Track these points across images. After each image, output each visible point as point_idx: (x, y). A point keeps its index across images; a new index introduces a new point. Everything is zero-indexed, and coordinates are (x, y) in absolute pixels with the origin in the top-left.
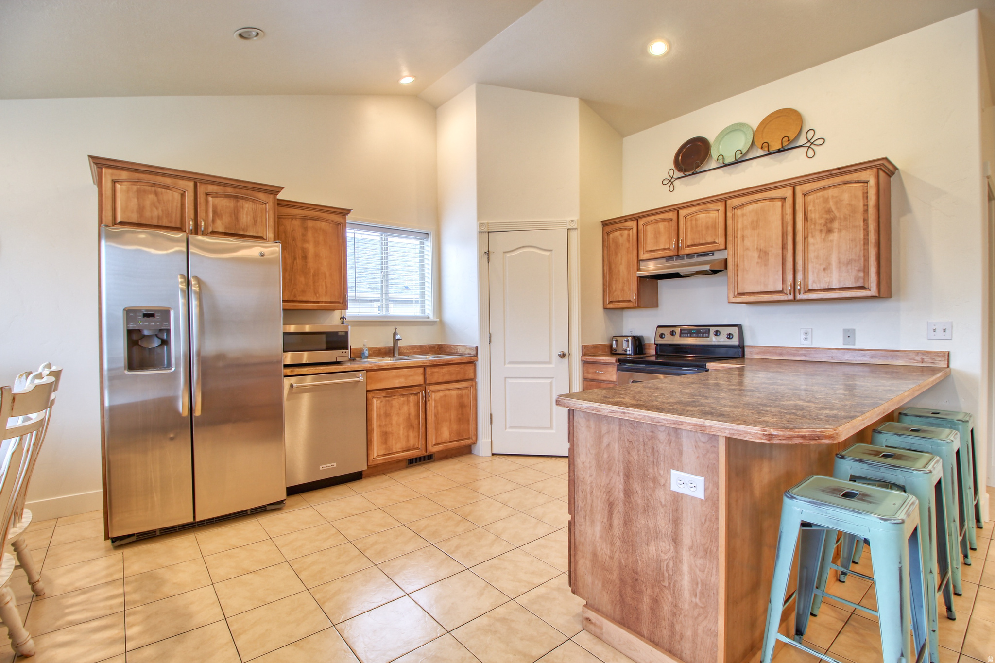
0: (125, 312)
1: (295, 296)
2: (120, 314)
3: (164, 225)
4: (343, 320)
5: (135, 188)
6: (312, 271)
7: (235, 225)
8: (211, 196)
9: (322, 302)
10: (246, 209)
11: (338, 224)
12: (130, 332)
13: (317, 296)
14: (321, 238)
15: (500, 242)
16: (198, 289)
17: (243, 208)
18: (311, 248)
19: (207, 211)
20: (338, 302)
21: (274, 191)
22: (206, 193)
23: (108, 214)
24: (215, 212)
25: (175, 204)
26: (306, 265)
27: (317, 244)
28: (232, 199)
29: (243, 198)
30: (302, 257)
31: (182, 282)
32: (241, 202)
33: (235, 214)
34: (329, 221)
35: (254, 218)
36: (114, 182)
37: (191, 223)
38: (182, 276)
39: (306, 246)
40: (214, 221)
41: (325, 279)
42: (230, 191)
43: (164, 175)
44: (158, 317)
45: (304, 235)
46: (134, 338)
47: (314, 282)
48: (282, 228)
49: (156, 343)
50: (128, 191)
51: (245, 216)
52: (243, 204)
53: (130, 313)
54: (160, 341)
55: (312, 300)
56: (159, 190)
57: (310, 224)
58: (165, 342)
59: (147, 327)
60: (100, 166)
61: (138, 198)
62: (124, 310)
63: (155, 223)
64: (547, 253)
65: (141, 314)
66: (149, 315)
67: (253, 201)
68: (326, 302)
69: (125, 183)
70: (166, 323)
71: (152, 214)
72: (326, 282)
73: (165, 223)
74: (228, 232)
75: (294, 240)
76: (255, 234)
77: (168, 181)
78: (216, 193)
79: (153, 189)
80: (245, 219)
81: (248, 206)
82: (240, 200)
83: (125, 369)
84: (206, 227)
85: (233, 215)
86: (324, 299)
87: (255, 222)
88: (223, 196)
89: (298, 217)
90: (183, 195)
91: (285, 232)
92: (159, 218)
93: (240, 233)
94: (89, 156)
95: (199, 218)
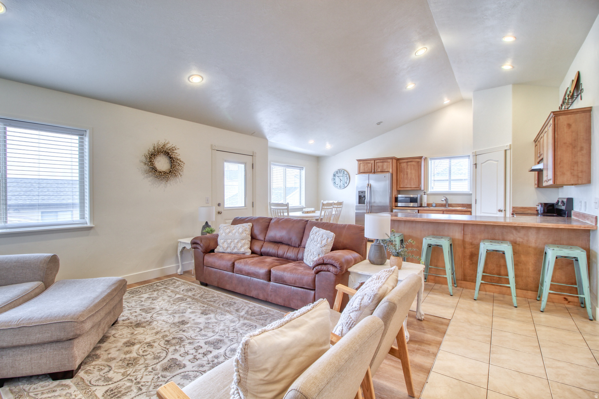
1: (404, 186)
2: (358, 192)
4: (425, 193)
6: (409, 178)
7: (382, 169)
9: (412, 188)
10: (385, 165)
11: (418, 162)
13: (411, 186)
14: (412, 167)
15: (480, 159)
16: (370, 186)
18: (409, 171)
20: (418, 187)
21: (392, 158)
22: (376, 162)
23: (359, 171)
24: (378, 167)
25: (370, 166)
27: (411, 169)
28: (382, 163)
30: (406, 174)
31: (367, 185)
32: (384, 163)
33: (383, 166)
34: (415, 161)
36: (360, 164)
37: (373, 171)
39: (408, 170)
40: (378, 169)
42: (382, 161)
43: (368, 160)
44: (364, 193)
45: (407, 167)
46: (360, 197)
47: (410, 181)
48: (401, 166)
50: (362, 165)
54: (364, 198)
55: (409, 187)
57: (409, 163)
59: (362, 195)
60: (358, 161)
61: (364, 167)
63: (367, 172)
64: (496, 162)
66: (362, 192)
67: (387, 162)
68: (414, 188)
72: (414, 181)
73: (369, 171)
74: (380, 171)
75: (404, 169)
77: (369, 162)
78: (379, 162)
79: (366, 164)
80: (385, 167)
83: (358, 203)
84: (376, 171)
87: (387, 167)
89: (405, 162)
90: (372, 164)
92: (367, 170)
93: (383, 171)
94: (356, 160)
95: (375, 169)
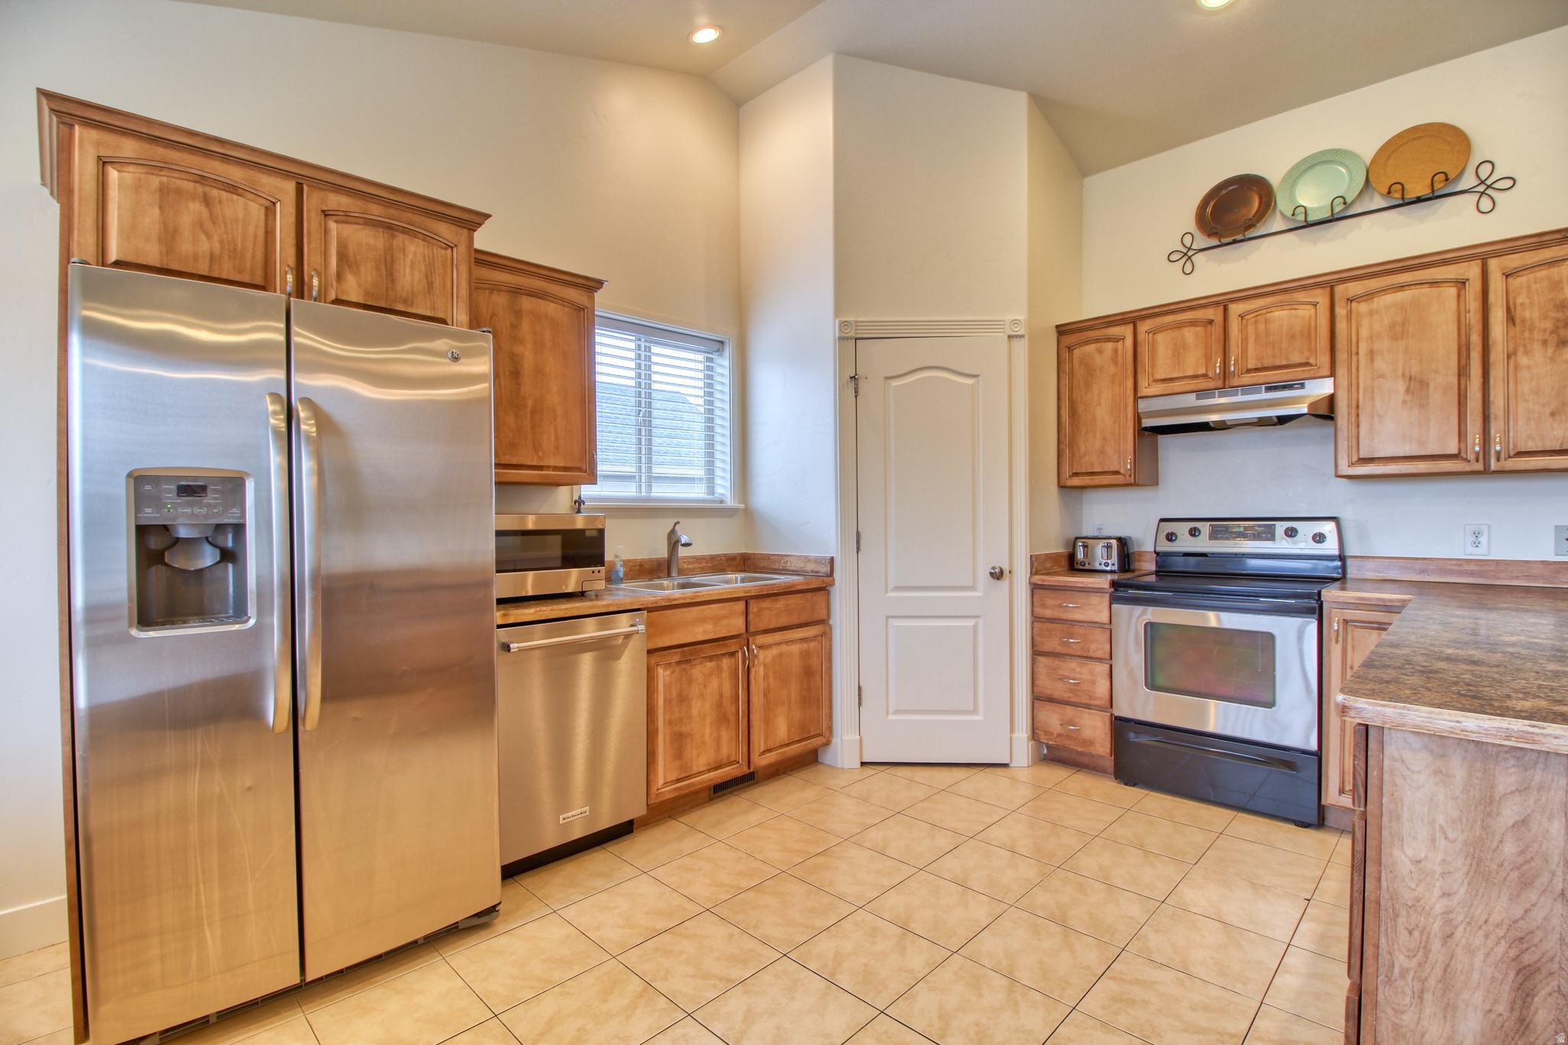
0: (132, 481)
2: (120, 489)
3: (224, 276)
4: (580, 505)
5: (155, 181)
6: (530, 402)
7: (387, 290)
8: (334, 218)
9: (548, 467)
10: (411, 256)
11: (579, 309)
12: (142, 531)
13: (538, 456)
14: (548, 335)
15: (877, 358)
16: (314, 429)
17: (404, 251)
18: (528, 356)
19: (325, 254)
20: (579, 469)
21: (472, 220)
22: (323, 211)
23: (85, 242)
24: (342, 256)
25: (251, 229)
26: (519, 389)
27: (539, 347)
28: (381, 230)
29: (405, 231)
30: (511, 372)
31: (275, 413)
32: (401, 239)
33: (388, 265)
34: (563, 301)
35: (427, 277)
36: (103, 163)
37: (290, 278)
38: (275, 397)
39: (519, 349)
40: (339, 276)
41: (555, 420)
42: (375, 210)
43: (225, 158)
45: (514, 327)
46: (153, 546)
47: (534, 426)
49: (208, 557)
50: (138, 188)
51: (408, 270)
52: (404, 243)
53: (141, 483)
54: (218, 552)
55: (530, 463)
56: (215, 193)
57: (527, 303)
58: (230, 556)
59: (186, 520)
60: (67, 120)
61: (161, 208)
62: (130, 475)
63: (203, 268)
64: (970, 381)
65: (173, 487)
66: (191, 490)
67: (426, 238)
68: (556, 468)
69: (131, 168)
70: (234, 510)
71: (195, 247)
72: (556, 430)
73: (226, 270)
74: (370, 303)
76: (429, 313)
77: (236, 174)
78: (346, 214)
79: (200, 189)
80: (408, 277)
81: (414, 249)
82: (397, 233)
83: (130, 626)
84: (323, 288)
85: (383, 267)
86: (552, 462)
87: (430, 284)
88: (361, 221)
89: (502, 288)
90: (270, 211)
92: (211, 257)
93: (397, 309)
94: (42, 93)
95: (306, 267)
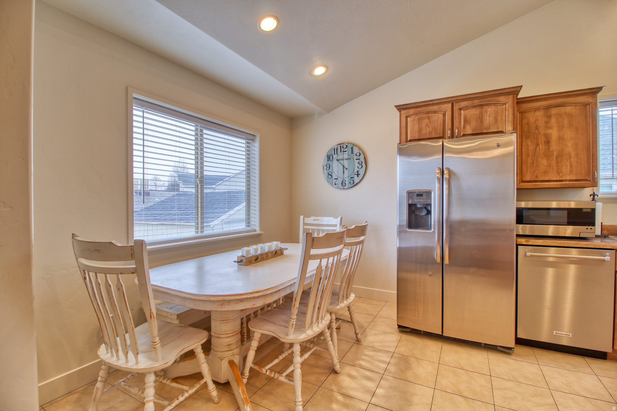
0: (408, 193)
1: (537, 177)
2: (405, 195)
3: (433, 137)
4: (594, 196)
5: (417, 117)
6: (555, 153)
7: (480, 127)
8: (463, 109)
9: (566, 180)
10: (489, 113)
11: (586, 105)
12: (410, 206)
13: (560, 176)
14: (566, 121)
16: (448, 176)
17: (486, 112)
18: (554, 133)
19: (460, 122)
20: (586, 180)
21: (514, 91)
22: (459, 109)
23: (404, 137)
24: (465, 121)
25: (439, 121)
26: (549, 148)
27: (561, 128)
28: (478, 108)
29: (487, 105)
30: (545, 142)
31: (438, 173)
32: (485, 107)
33: (481, 119)
34: (575, 104)
35: (495, 118)
36: (407, 117)
37: (449, 132)
38: (439, 168)
39: (549, 131)
40: (464, 127)
41: (570, 158)
42: (476, 102)
43: (433, 105)
44: (424, 197)
45: (547, 123)
46: (412, 208)
47: (557, 163)
48: (525, 121)
49: (424, 213)
50: (413, 120)
51: (488, 118)
52: (486, 109)
53: (410, 194)
54: (426, 211)
55: (555, 179)
56: (430, 115)
57: (554, 111)
58: (429, 212)
59: (419, 202)
60: (400, 110)
61: (418, 124)
62: (407, 192)
63: (428, 137)
65: (416, 194)
66: (420, 195)
67: (495, 104)
68: (570, 180)
69: (412, 116)
70: (429, 200)
71: (426, 132)
72: (570, 163)
73: (433, 135)
74: (474, 133)
75: (537, 128)
76: (496, 130)
77: (435, 108)
78: (467, 107)
79: (427, 115)
80: (488, 120)
81: (490, 110)
82: (484, 107)
83: (407, 228)
84: (459, 132)
85: (479, 120)
86: (568, 178)
87: (496, 120)
88: (472, 107)
89: (541, 108)
90: (444, 115)
91: (528, 124)
92: (430, 133)
93: (484, 132)
94: (395, 106)
95: (454, 128)
